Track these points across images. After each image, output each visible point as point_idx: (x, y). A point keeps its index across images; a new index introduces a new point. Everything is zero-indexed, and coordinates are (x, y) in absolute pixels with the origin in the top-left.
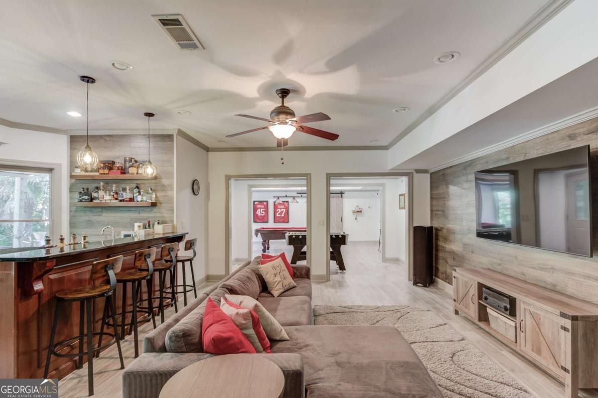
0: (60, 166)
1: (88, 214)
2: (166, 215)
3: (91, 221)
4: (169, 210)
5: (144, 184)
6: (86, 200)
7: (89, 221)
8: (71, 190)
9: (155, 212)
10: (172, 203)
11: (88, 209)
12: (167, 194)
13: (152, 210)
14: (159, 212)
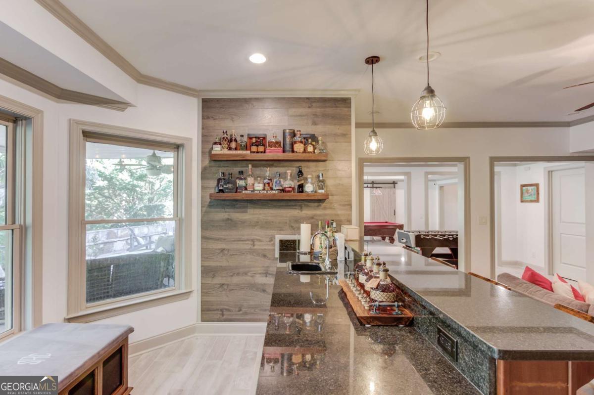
0: (190, 140)
1: (227, 210)
2: (339, 212)
3: (231, 220)
4: (345, 205)
5: (308, 167)
6: (230, 189)
7: (228, 219)
8: (205, 174)
9: (325, 208)
10: (350, 195)
11: (228, 203)
12: (341, 182)
13: (320, 205)
14: (331, 208)
